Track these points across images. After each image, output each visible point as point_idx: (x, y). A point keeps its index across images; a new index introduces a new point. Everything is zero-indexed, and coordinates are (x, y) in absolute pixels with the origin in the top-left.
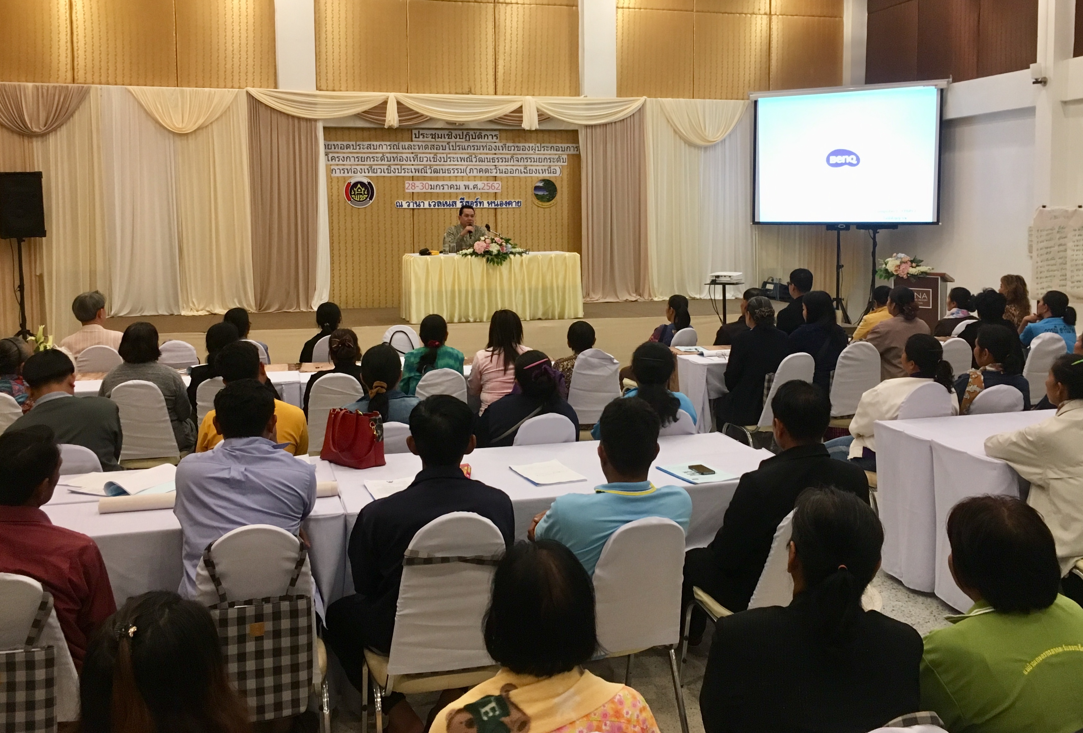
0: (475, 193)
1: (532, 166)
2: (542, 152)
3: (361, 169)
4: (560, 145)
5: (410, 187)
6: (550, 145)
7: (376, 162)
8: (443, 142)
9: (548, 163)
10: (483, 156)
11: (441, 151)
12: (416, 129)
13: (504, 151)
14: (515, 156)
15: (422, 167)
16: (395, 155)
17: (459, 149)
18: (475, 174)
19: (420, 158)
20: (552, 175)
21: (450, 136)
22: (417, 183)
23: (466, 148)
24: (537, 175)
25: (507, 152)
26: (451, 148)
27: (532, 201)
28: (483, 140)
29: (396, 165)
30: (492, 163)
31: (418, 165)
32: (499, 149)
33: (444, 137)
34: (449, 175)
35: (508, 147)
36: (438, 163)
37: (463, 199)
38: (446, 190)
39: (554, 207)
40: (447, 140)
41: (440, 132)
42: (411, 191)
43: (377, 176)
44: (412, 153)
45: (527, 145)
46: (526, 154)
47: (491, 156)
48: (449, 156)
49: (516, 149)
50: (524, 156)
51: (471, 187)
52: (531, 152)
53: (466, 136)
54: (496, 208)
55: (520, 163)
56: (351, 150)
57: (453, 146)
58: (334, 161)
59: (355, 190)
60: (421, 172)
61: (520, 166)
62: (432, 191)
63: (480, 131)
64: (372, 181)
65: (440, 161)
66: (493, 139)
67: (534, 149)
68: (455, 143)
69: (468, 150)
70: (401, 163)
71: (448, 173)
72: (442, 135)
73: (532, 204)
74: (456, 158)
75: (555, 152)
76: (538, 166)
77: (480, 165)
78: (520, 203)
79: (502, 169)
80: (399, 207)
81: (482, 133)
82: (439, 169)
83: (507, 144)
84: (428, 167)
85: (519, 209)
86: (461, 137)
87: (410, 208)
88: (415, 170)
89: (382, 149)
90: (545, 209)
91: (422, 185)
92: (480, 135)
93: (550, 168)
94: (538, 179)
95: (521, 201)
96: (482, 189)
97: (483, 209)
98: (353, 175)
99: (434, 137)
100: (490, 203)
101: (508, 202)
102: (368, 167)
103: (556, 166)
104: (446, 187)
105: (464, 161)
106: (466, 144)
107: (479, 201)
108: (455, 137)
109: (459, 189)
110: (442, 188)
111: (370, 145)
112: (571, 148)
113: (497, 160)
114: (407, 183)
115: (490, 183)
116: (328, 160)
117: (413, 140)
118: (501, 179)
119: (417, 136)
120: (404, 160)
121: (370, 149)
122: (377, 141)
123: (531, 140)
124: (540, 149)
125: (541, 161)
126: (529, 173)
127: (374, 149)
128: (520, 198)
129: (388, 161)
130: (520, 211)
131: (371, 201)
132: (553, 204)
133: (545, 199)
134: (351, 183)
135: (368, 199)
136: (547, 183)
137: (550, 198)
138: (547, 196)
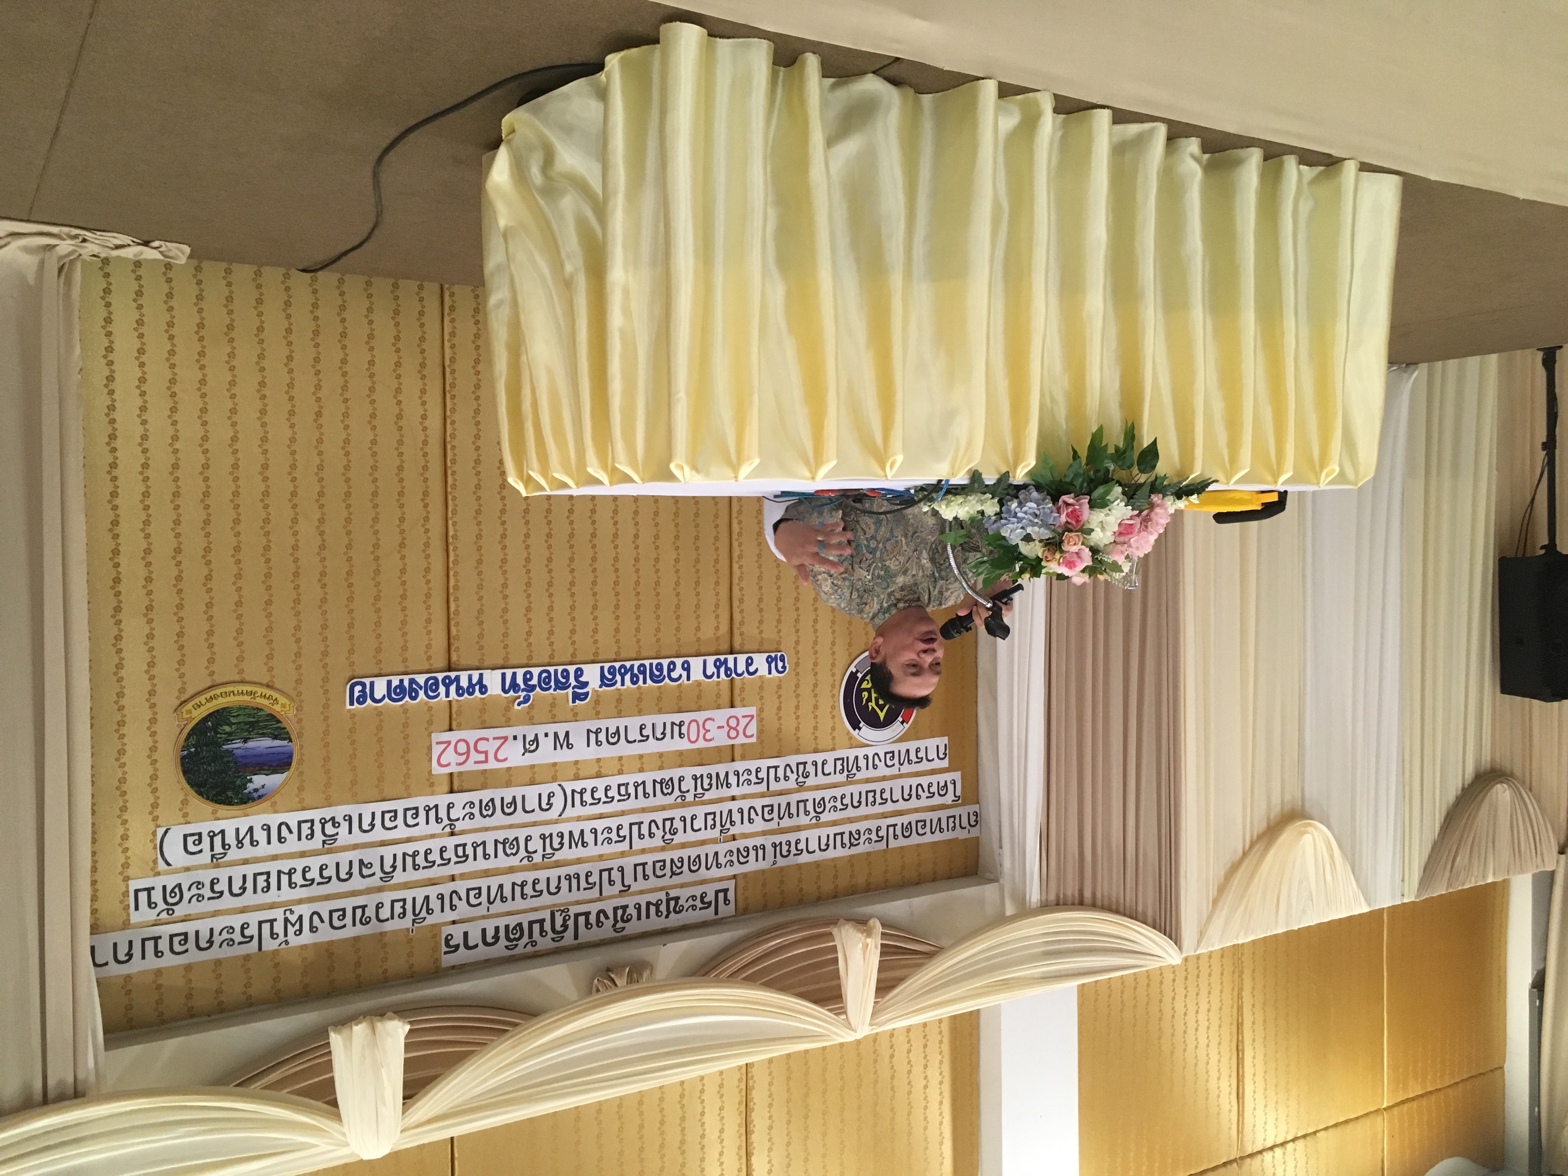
0: (532, 721)
1: (303, 854)
2: (253, 918)
3: (875, 767)
4: (169, 960)
5: (743, 722)
6: (215, 953)
8: (642, 892)
9: (223, 874)
10: (503, 861)
11: (649, 858)
12: (725, 920)
13: (420, 894)
14: (375, 881)
15: (708, 796)
16: (786, 822)
17: (588, 875)
18: (531, 793)
19: (714, 826)
20: (205, 828)
21: (622, 914)
22: (720, 739)
23: (565, 884)
24: (274, 820)
25: (408, 895)
26: (616, 875)
27: (299, 709)
28: (502, 922)
29: (781, 793)
30: (468, 839)
31: (721, 801)
32: (441, 897)
33: (638, 907)
34: (622, 779)
35: (404, 914)
36: (659, 817)
37: (576, 697)
38: (633, 723)
39: (190, 691)
40: (630, 901)
41: (656, 923)
42: (739, 712)
43: (833, 749)
44: (734, 838)
45: (326, 934)
46: (327, 898)
47: (470, 866)
48: (625, 846)
49: (370, 912)
50: (335, 887)
51: (546, 744)
52: (305, 910)
53: (565, 926)
54: (450, 670)
55: (355, 856)
56: (899, 821)
57: (611, 882)
58: (942, 784)
60: (710, 777)
61: (355, 847)
62: (677, 718)
63: (514, 956)
64: (848, 733)
65: (653, 824)
66: (466, 934)
67: (293, 925)
68: (604, 894)
69: (559, 877)
70: (767, 801)
71: (628, 784)
72: (648, 916)
73: (299, 694)
74: (599, 842)
75: (189, 927)
76: (275, 858)
77: (511, 826)
78: (356, 694)
79: (427, 823)
80: (776, 656)
81: (507, 947)
82: (655, 796)
83: (410, 925)
84: (690, 797)
85: (357, 673)
86: (582, 919)
87: (746, 656)
88: (727, 784)
89: (819, 837)
90: (237, 678)
91: (708, 736)
92: (515, 939)
93: (213, 856)
94: (274, 804)
95: (352, 704)
96: (506, 739)
97: (500, 662)
98: (895, 748)
99: (672, 903)
100: (477, 688)
101: (407, 698)
102: (859, 776)
103: (187, 869)
104: (634, 735)
105: (571, 833)
106: (564, 896)
107: (520, 693)
108: (602, 918)
109: (589, 731)
110: (648, 731)
111: (852, 845)
112: (122, 957)
113: (449, 854)
114: (752, 736)
115: (476, 762)
116: (954, 783)
117: (733, 882)
118: (432, 785)
119: (721, 896)
120: (760, 812)
121: (850, 833)
122: (833, 860)
123: (306, 960)
124: (266, 927)
125: (261, 879)
126: (312, 822)
127: (842, 834)
128: (353, 716)
129: (805, 801)
130: (352, 664)
131: (853, 669)
132: (196, 701)
133: (241, 719)
134: (902, 723)
135: (860, 675)
136: (233, 790)
137: (215, 729)
138: (229, 734)
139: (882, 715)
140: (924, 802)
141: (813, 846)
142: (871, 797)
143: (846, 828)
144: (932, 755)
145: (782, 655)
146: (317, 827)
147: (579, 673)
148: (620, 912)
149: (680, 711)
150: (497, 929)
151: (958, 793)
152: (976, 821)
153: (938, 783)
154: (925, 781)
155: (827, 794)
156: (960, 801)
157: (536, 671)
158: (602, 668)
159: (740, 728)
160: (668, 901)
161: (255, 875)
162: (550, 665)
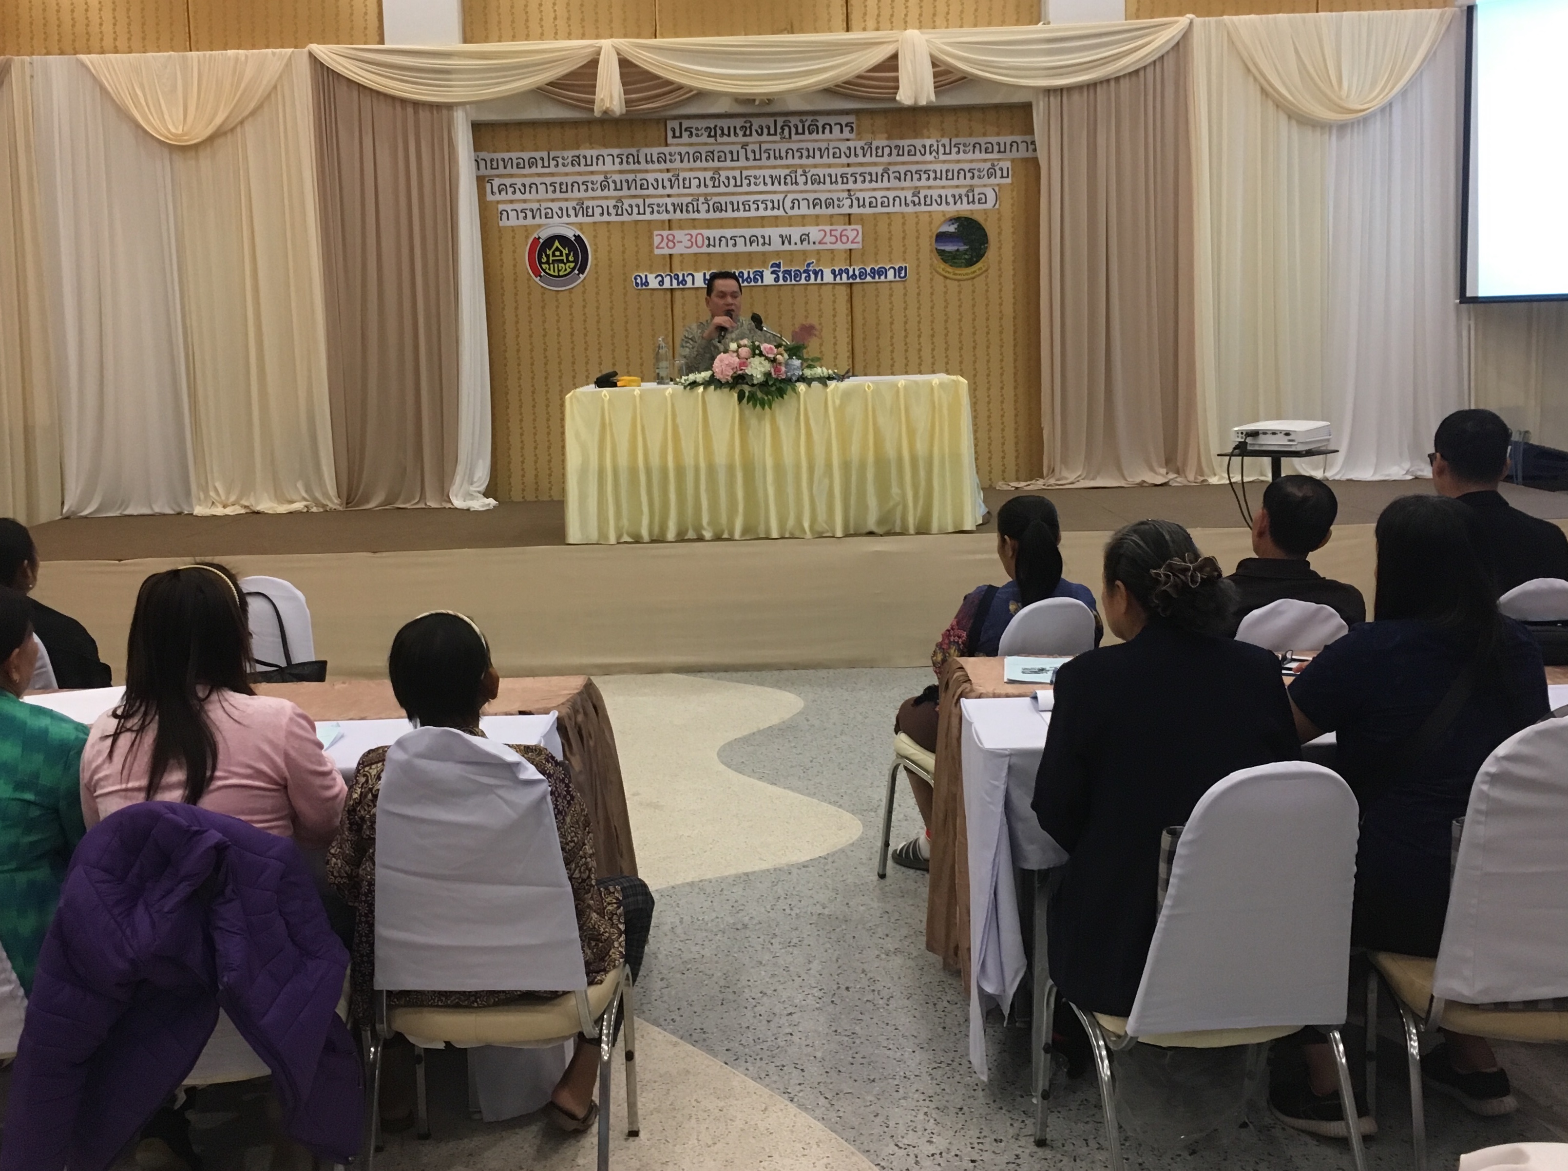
0: (804, 252)
1: (929, 187)
2: (954, 156)
3: (561, 209)
4: (994, 140)
5: (663, 244)
6: (973, 140)
7: (590, 193)
8: (733, 143)
9: (968, 181)
10: (821, 172)
11: (729, 163)
12: (675, 118)
13: (868, 159)
14: (892, 169)
15: (689, 199)
16: (630, 177)
17: (769, 158)
18: (804, 210)
19: (684, 180)
20: (977, 206)
21: (747, 131)
22: (679, 235)
23: (783, 154)
24: (944, 207)
25: (874, 159)
26: (750, 155)
27: (931, 265)
28: (820, 136)
29: (635, 197)
30: (840, 186)
31: (679, 195)
32: (856, 155)
33: (735, 133)
34: (747, 214)
35: (877, 148)
36: (722, 189)
37: (778, 266)
38: (741, 248)
39: (983, 277)
40: (741, 139)
41: (724, 123)
42: (667, 251)
43: (595, 223)
44: (668, 171)
45: (918, 143)
46: (917, 163)
47: (840, 171)
48: (745, 173)
49: (895, 152)
50: (913, 168)
51: (795, 238)
52: (928, 157)
53: (782, 129)
54: (851, 284)
55: (903, 184)
56: (540, 170)
57: (754, 152)
58: (503, 193)
59: (549, 252)
60: (687, 211)
61: (903, 189)
62: (711, 250)
63: (813, 116)
64: (583, 233)
65: (727, 185)
66: (842, 131)
67: (934, 150)
68: (758, 145)
69: (787, 158)
70: (645, 192)
71: (744, 211)
72: (729, 128)
73: (931, 273)
74: (762, 177)
75: (984, 156)
76: (943, 187)
77: (815, 192)
78: (903, 272)
79: (864, 198)
80: (642, 286)
81: (817, 121)
82: (726, 202)
83: (873, 142)
84: (702, 200)
85: (903, 283)
86: (772, 131)
87: (664, 287)
88: (674, 206)
89: (604, 164)
90: (961, 282)
91: (689, 237)
92: (813, 125)
93: (973, 191)
94: (944, 215)
95: (906, 267)
96: (820, 243)
97: (823, 287)
98: (544, 221)
99: (712, 134)
100: (837, 273)
101: (876, 268)
102: (574, 204)
103: (985, 186)
104: (740, 241)
105: (780, 184)
106: (784, 147)
107: (812, 269)
108: (759, 131)
109: (770, 244)
110: (731, 242)
111: (578, 157)
112: (1015, 145)
113: (851, 179)
114: (656, 235)
115: (837, 230)
116: (492, 192)
117: (669, 142)
118: (862, 219)
119: (678, 134)
120: (650, 185)
121: (579, 165)
122: (593, 148)
123: (928, 130)
124: (948, 151)
125: (950, 176)
126: (925, 204)
127: (586, 165)
128: (904, 260)
129: (616, 189)
130: (905, 288)
131: (582, 276)
132: (981, 271)
133: (960, 261)
134: (539, 238)
135: (576, 272)
136: (964, 225)
137: (972, 257)
138: (965, 254)
139: (557, 244)
140: (519, 181)
141: (608, 159)
142: (564, 188)
143: (583, 168)
144: (513, 215)
145: (638, 286)
146: (922, 201)
147: (777, 279)
148: (748, 132)
149: (709, 254)
150: (823, 133)
151: (488, 186)
153: (506, 193)
154: (518, 196)
156: (487, 179)
157: (803, 281)
158: (762, 281)
159: (665, 240)
160: (715, 136)
161: (953, 179)
162: (794, 285)
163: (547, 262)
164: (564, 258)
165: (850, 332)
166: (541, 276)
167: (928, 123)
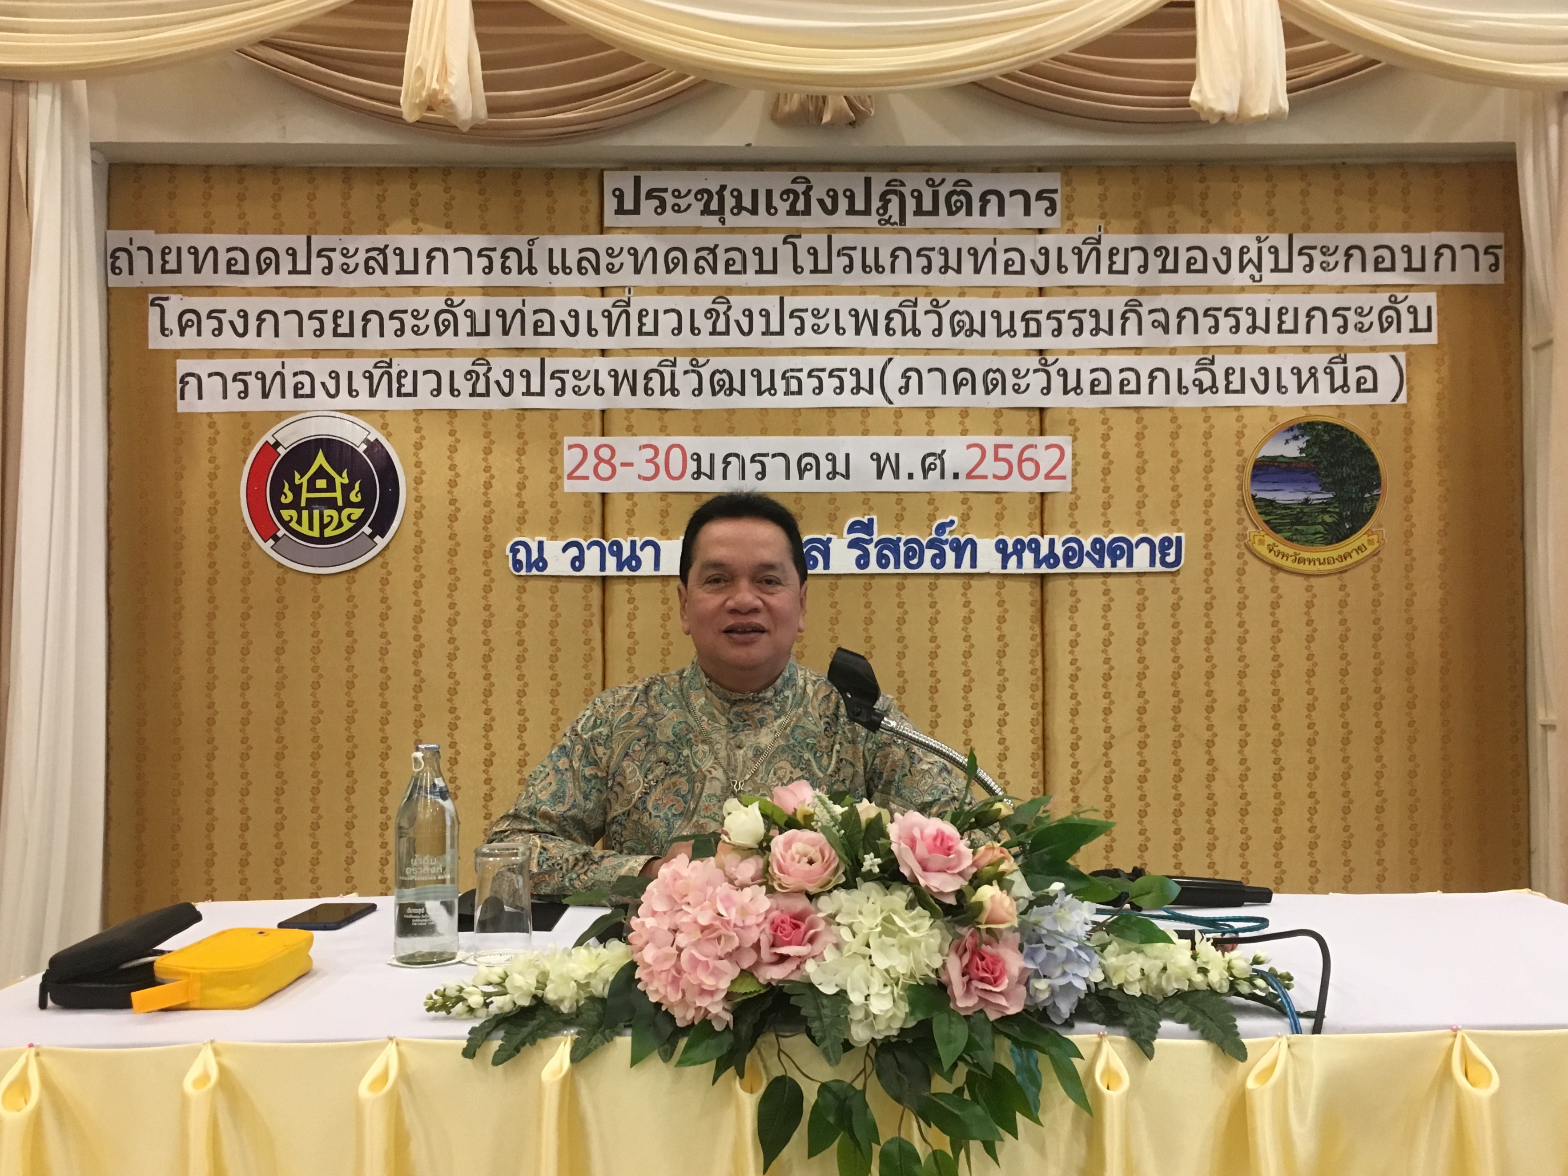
0: (931, 498)
1: (1238, 350)
2: (1298, 277)
3: (335, 376)
4: (1397, 240)
5: (586, 469)
6: (1344, 240)
7: (409, 340)
8: (765, 230)
9: (1333, 338)
10: (975, 305)
11: (751, 279)
12: (625, 165)
13: (1089, 277)
14: (1149, 302)
15: (653, 362)
16: (511, 304)
17: (849, 268)
18: (932, 396)
19: (641, 314)
20: (1353, 398)
21: (798, 201)
23: (885, 260)
24: (1272, 398)
25: (1105, 278)
26: (806, 261)
27: (1242, 536)
28: (976, 220)
29: (519, 351)
30: (1020, 342)
31: (628, 352)
32: (1061, 269)
33: (770, 208)
34: (794, 402)
35: (1113, 252)
36: (735, 339)
37: (868, 528)
38: (776, 482)
39: (1366, 568)
40: (783, 220)
41: (743, 181)
42: (594, 486)
43: (418, 412)
44: (603, 291)
45: (1212, 242)
46: (1209, 290)
47: (1019, 305)
48: (791, 303)
49: (1155, 263)
51: (910, 463)
52: (1236, 278)
53: (884, 199)
54: (1043, 576)
55: (1174, 340)
56: (285, 279)
57: (814, 252)
58: (191, 332)
59: (301, 480)
60: (648, 391)
61: (1173, 351)
62: (703, 485)
63: (959, 171)
64: (388, 436)
65: (746, 329)
66: (1027, 212)
67: (1250, 260)
68: (825, 237)
69: (893, 271)
70: (545, 342)
71: (785, 394)
72: (755, 193)
73: (1240, 556)
74: (831, 316)
75: (1371, 277)
76: (1272, 350)
77: (961, 352)
78: (1172, 551)
79: (1078, 371)
80: (529, 569)
81: (970, 185)
82: (743, 372)
83: (1104, 238)
84: (683, 363)
85: (1170, 578)
86: (860, 205)
87: (585, 572)
88: (616, 376)
89: (446, 271)
90: (1313, 581)
91: (650, 453)
92: (959, 193)
93: (1344, 361)
94: (1273, 418)
95: (1179, 539)
96: (969, 476)
97: (974, 583)
98: (290, 403)
99: (714, 206)
100: (1010, 550)
101: (1107, 541)
102: (368, 364)
103: (1373, 349)
104: (775, 466)
105: (875, 332)
106: (887, 242)
107: (950, 538)
108: (829, 202)
109: (847, 476)
110: (753, 469)
111: (383, 251)
112: (1447, 253)
113: (1048, 326)
114: (570, 447)
115: (1010, 446)
116: (163, 330)
117: (606, 224)
118: (1072, 422)
119: (629, 205)
120: (558, 326)
121: (385, 271)
122: (419, 231)
123: (1238, 214)
124: (1283, 263)
125: (1289, 325)
126: (1227, 391)
127: (401, 271)
128: (1175, 522)
129: (473, 333)
130: (1175, 591)
131: (381, 542)
132: (1362, 555)
133: (1312, 529)
134: (277, 444)
135: (367, 530)
136: (1322, 442)
137: (1342, 519)
138: (1324, 511)
139: (321, 460)
140: (231, 305)
141: (458, 261)
142: (342, 325)
143: (392, 279)
144: (213, 385)
145: (518, 570)
146: (1221, 383)
147: (863, 561)
148: (800, 206)
149: (698, 494)
150: (983, 213)
151: (154, 314)
152: (115, 258)
153: (199, 333)
154: (228, 339)
155: (430, 340)
156: (151, 296)
157: (927, 567)
158: (827, 566)
159: (592, 460)
160: (721, 211)
161: (1295, 331)
162: (905, 575)
163: (295, 505)
164: (338, 495)
165: (1039, 694)
166: (276, 539)
167: (1237, 196)
